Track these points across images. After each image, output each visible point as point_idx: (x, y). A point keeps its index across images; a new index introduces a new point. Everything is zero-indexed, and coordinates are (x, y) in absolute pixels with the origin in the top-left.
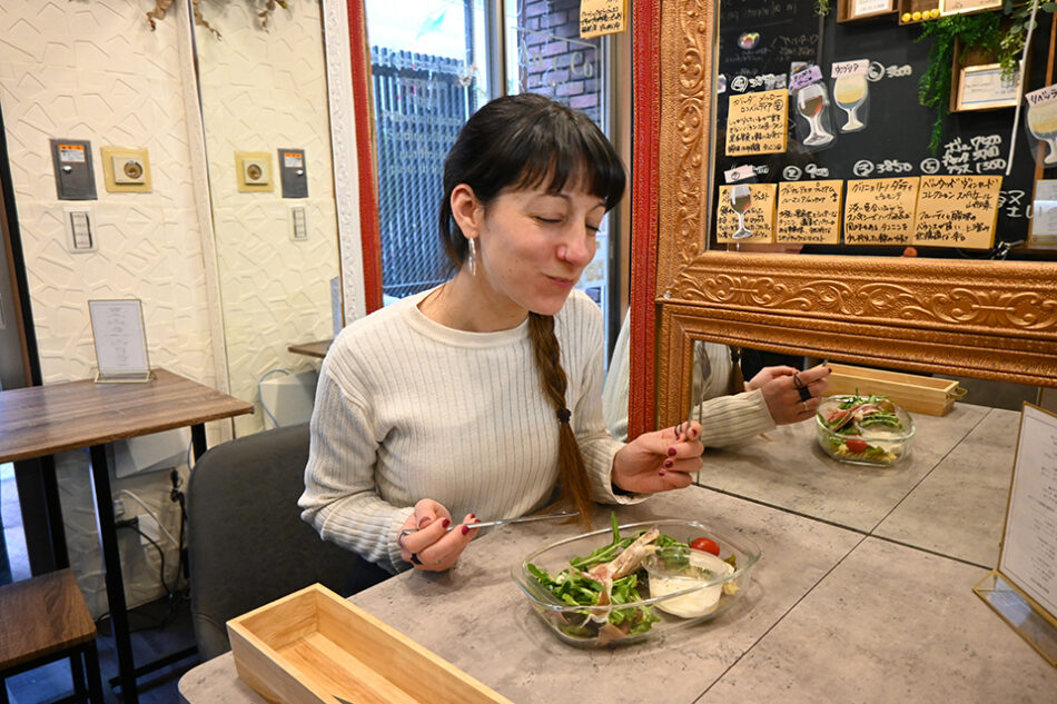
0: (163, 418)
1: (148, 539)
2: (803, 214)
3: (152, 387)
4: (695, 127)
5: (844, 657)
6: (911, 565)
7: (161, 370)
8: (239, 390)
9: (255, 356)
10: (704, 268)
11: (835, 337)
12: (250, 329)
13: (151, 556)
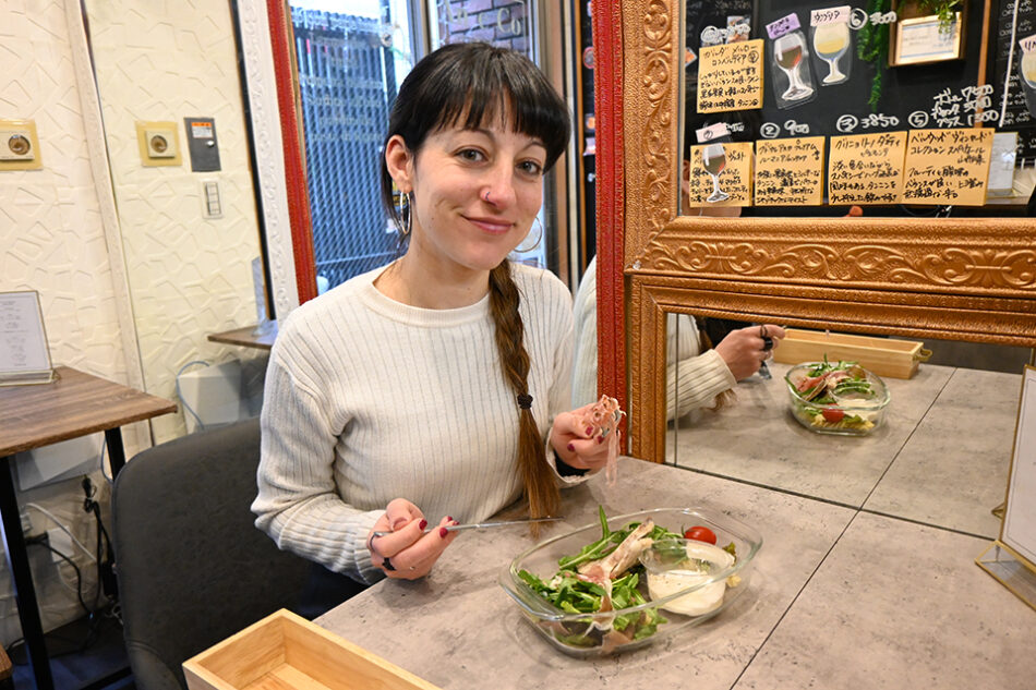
0: (73, 423)
1: (61, 555)
2: (783, 174)
3: (56, 388)
4: (662, 82)
5: (862, 647)
6: (907, 538)
7: (64, 368)
8: (154, 385)
9: (172, 347)
10: (677, 235)
11: (820, 304)
12: (163, 318)
13: (66, 575)
